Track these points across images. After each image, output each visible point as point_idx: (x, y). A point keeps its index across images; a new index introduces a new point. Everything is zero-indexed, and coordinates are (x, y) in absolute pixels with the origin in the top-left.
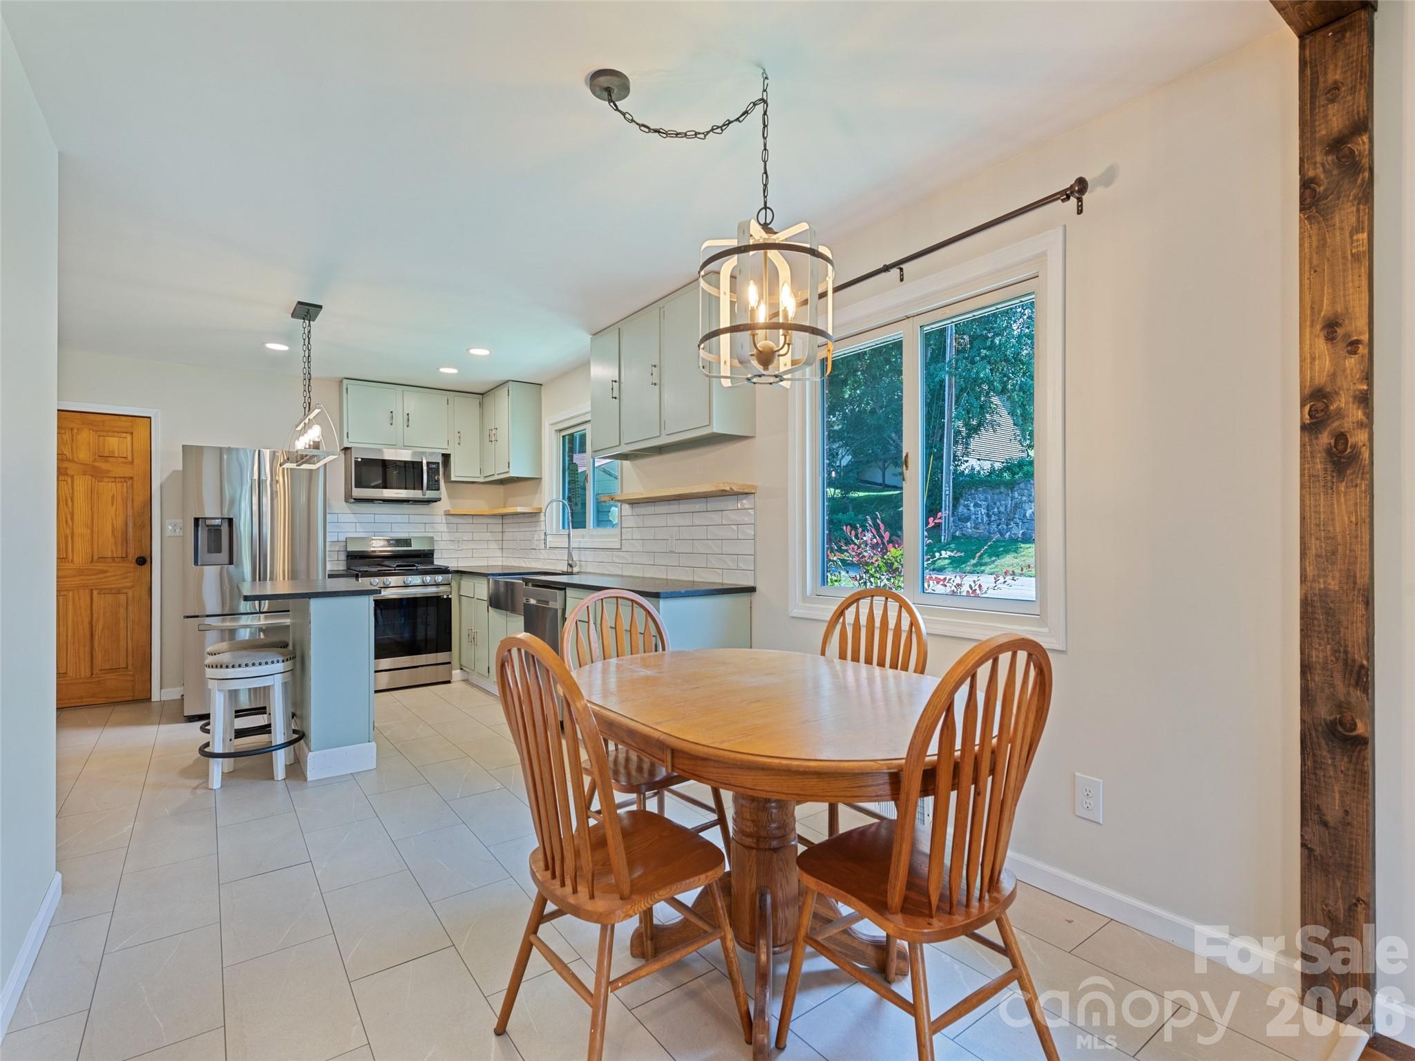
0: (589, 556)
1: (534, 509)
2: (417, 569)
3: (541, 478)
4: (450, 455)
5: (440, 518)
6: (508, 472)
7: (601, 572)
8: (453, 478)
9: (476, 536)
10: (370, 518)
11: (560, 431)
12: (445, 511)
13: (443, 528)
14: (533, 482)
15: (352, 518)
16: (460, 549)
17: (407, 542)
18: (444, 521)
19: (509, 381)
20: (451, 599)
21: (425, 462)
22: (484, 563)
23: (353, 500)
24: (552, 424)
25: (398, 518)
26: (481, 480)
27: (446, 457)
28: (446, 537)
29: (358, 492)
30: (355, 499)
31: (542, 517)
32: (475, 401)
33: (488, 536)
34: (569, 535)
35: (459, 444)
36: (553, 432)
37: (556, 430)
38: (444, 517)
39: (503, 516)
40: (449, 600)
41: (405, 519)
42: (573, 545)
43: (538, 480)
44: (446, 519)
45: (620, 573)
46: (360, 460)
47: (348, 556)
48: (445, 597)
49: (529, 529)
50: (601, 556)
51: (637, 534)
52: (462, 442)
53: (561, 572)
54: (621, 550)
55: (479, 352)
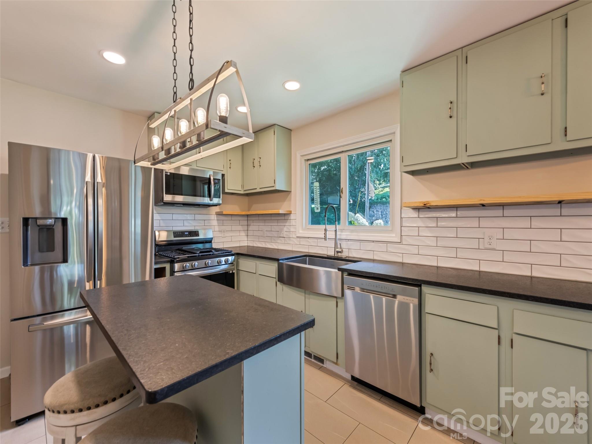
0: (356, 245)
1: (287, 211)
2: (213, 254)
3: (291, 191)
4: (225, 175)
5: (214, 217)
6: (274, 186)
7: (371, 258)
8: (226, 191)
9: (234, 228)
10: (169, 217)
11: (308, 160)
12: (216, 212)
13: (215, 223)
14: (286, 193)
15: (157, 217)
16: (225, 236)
17: (196, 233)
18: (216, 219)
19: (275, 125)
20: (234, 273)
21: (212, 178)
22: (238, 245)
23: (162, 204)
24: (302, 156)
25: (189, 217)
26: (242, 192)
27: (223, 176)
28: (217, 228)
29: (168, 198)
30: (164, 203)
31: (292, 216)
33: (240, 228)
34: (336, 231)
35: (230, 168)
36: (303, 161)
37: (305, 160)
38: (215, 215)
39: (248, 216)
40: (233, 274)
42: (338, 237)
43: (288, 192)
44: (216, 216)
46: (169, 174)
47: (156, 246)
48: (231, 272)
49: (279, 224)
50: (370, 246)
51: (425, 233)
52: (231, 167)
53: (326, 256)
54: (401, 243)
55: (293, 86)
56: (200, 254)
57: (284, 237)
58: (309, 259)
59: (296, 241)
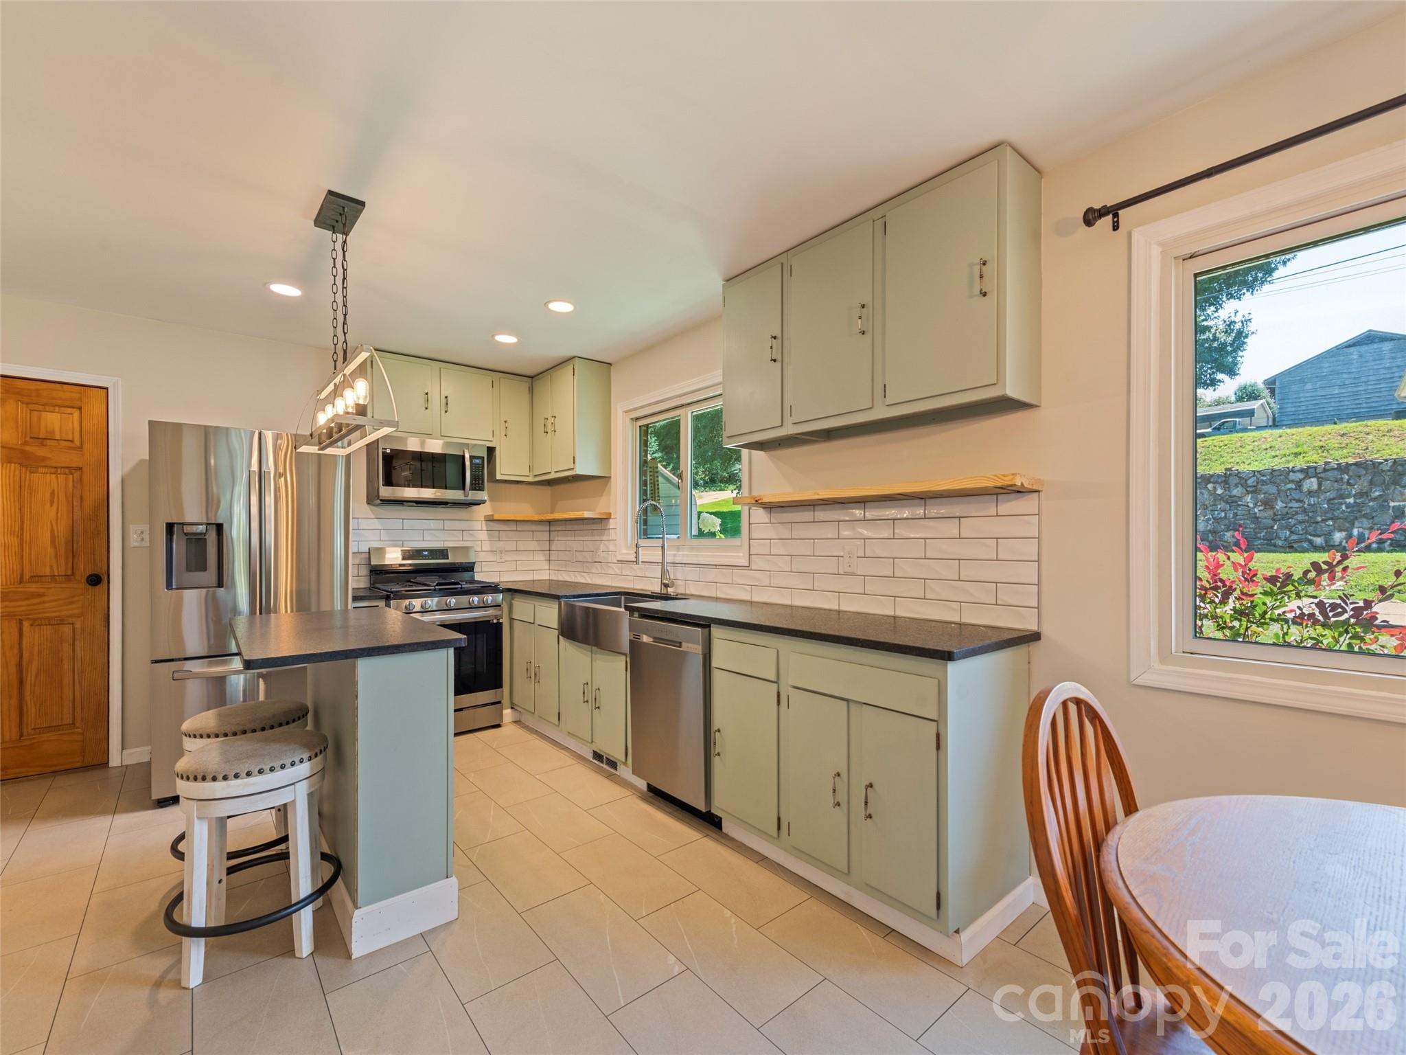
0: (692, 574)
1: (602, 514)
2: (461, 588)
3: (610, 477)
4: (495, 448)
5: (480, 525)
6: (573, 469)
7: (714, 595)
8: (499, 477)
9: (521, 546)
10: (397, 524)
11: (637, 419)
12: (485, 516)
13: (483, 536)
14: (601, 481)
15: (376, 524)
16: (503, 561)
17: (443, 553)
18: (484, 528)
19: (575, 357)
20: (502, 623)
21: (467, 456)
22: (529, 577)
23: (379, 502)
24: (626, 412)
25: (432, 524)
26: (531, 479)
27: (491, 451)
28: (487, 546)
29: (385, 492)
30: (381, 500)
31: (612, 524)
32: (524, 385)
33: (533, 545)
34: (663, 547)
35: (506, 435)
36: (628, 421)
37: (632, 419)
38: (484, 522)
39: (550, 522)
40: (499, 625)
41: (439, 524)
42: (668, 559)
43: (607, 479)
44: (486, 525)
45: (748, 598)
46: (388, 451)
47: (371, 571)
48: (495, 621)
49: (594, 538)
50: (712, 574)
51: (778, 548)
52: (509, 434)
53: (650, 593)
54: (750, 568)
55: (561, 307)
56: (437, 587)
57: (600, 562)
58: (625, 598)
59: (615, 569)
